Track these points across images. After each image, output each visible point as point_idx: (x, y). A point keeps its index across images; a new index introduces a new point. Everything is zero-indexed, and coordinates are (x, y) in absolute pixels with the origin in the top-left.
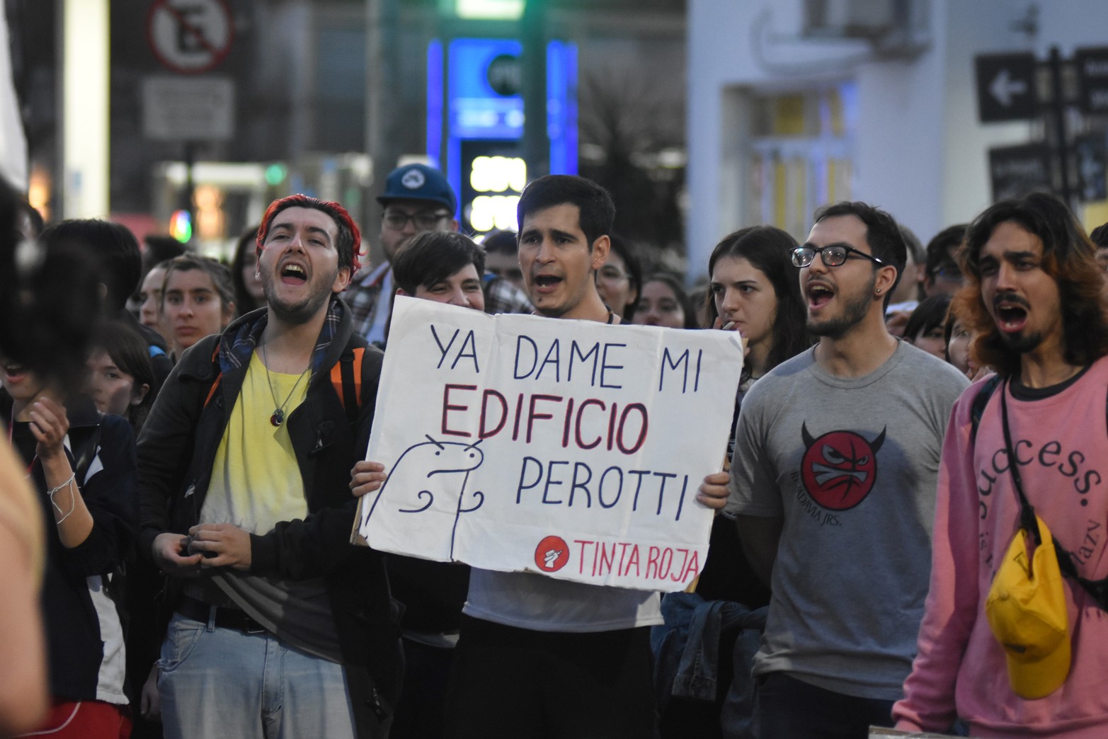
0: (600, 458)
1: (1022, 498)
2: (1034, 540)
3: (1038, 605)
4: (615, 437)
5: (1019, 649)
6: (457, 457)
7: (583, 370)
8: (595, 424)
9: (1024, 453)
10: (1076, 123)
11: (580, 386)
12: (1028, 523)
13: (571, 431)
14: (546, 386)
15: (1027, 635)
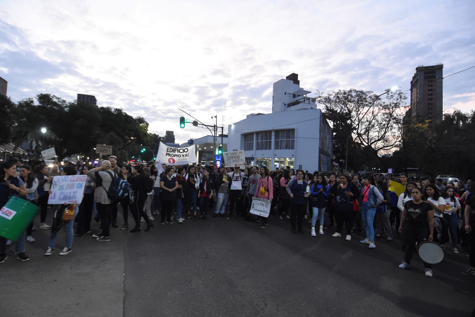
0: (237, 159)
1: (263, 184)
2: (263, 187)
3: (263, 191)
4: (238, 158)
5: (261, 193)
6: (229, 161)
7: (235, 154)
8: (236, 157)
9: (263, 182)
10: (249, 161)
11: (235, 155)
12: (263, 186)
13: (235, 158)
14: (233, 155)
15: (262, 192)
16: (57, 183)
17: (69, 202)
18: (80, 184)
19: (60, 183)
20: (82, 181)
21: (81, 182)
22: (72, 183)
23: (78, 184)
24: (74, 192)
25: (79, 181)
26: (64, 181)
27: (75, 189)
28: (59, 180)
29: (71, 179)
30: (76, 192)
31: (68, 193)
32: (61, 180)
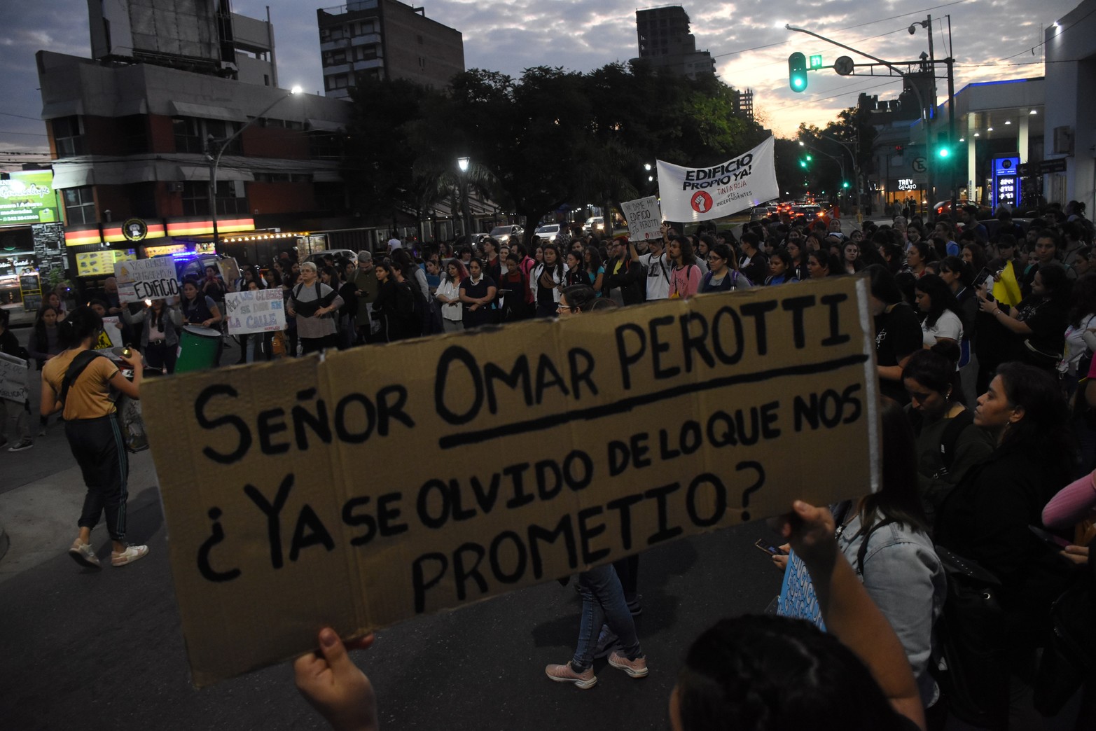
16: (235, 303)
17: (266, 329)
18: (276, 302)
19: (240, 303)
20: (277, 297)
21: (278, 300)
22: (261, 301)
23: (272, 303)
24: (270, 315)
25: (272, 298)
26: (245, 300)
27: (271, 311)
28: (236, 299)
29: (257, 296)
30: (274, 314)
31: (260, 317)
32: (239, 298)
